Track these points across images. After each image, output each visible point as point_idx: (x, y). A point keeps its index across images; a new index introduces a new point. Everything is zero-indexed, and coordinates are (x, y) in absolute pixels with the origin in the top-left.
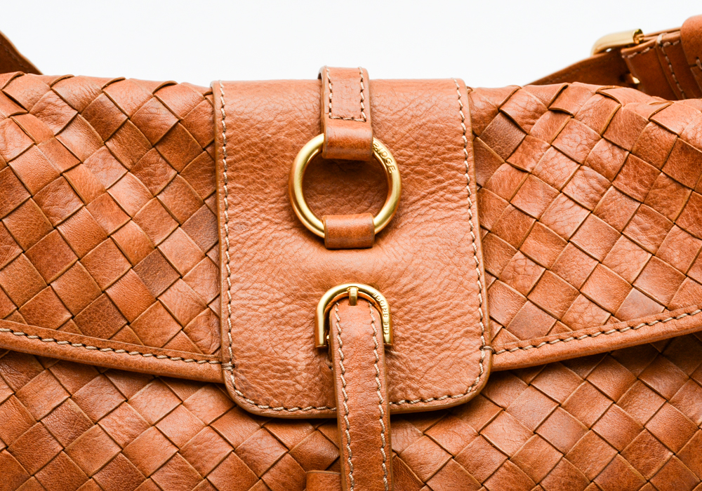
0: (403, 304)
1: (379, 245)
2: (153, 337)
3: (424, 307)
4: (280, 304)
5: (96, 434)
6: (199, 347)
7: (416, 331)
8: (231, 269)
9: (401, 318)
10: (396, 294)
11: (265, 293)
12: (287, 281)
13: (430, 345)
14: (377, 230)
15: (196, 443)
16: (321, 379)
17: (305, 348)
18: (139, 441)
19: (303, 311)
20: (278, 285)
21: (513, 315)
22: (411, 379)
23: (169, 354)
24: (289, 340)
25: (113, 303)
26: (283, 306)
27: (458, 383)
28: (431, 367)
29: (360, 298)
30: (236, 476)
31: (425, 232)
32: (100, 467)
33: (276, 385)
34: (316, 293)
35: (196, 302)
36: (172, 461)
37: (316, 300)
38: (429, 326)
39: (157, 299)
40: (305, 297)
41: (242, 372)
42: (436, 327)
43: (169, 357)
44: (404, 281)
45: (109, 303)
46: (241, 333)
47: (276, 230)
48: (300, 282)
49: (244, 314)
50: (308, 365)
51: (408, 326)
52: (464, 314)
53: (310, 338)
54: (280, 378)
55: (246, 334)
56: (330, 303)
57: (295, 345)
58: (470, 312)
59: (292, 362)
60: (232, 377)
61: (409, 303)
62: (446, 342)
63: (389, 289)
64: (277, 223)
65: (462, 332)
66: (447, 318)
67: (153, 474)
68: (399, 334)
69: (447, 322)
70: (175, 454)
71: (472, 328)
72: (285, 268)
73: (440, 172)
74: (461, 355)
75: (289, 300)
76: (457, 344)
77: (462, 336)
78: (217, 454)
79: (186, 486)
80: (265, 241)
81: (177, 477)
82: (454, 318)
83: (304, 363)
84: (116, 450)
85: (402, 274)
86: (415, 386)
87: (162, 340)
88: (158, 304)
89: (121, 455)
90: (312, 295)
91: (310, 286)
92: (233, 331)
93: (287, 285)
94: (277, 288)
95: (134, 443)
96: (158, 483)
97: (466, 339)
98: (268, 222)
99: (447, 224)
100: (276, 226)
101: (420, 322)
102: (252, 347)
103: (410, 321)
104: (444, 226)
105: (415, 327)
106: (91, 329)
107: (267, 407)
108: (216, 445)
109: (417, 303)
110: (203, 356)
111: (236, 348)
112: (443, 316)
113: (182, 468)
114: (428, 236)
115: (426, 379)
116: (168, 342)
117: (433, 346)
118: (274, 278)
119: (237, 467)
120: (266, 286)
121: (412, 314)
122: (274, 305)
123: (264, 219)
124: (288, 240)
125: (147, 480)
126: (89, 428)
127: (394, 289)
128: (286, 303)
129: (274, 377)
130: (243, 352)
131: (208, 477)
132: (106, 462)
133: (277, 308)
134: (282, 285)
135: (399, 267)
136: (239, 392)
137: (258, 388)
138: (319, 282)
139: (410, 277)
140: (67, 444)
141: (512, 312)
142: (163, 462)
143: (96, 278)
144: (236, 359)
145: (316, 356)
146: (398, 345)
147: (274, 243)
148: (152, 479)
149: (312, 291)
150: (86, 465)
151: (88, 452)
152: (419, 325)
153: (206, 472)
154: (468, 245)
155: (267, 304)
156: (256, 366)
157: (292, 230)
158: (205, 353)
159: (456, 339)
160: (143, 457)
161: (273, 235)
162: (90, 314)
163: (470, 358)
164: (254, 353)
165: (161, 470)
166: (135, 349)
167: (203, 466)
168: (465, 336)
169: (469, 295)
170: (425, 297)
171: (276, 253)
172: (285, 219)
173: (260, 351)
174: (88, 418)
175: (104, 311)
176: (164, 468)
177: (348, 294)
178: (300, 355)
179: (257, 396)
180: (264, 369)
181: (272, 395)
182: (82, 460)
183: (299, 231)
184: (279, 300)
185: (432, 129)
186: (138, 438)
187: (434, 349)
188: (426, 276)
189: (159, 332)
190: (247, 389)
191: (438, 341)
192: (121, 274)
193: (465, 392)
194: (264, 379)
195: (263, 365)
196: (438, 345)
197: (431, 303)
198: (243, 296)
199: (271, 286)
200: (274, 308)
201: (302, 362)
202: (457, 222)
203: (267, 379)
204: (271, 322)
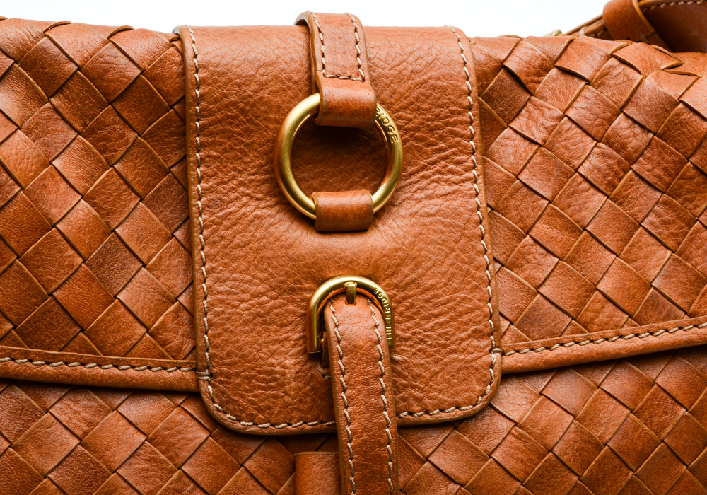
0: (404, 299)
1: (376, 227)
2: (113, 345)
3: (427, 301)
4: (265, 298)
5: (48, 424)
6: (167, 351)
7: (418, 330)
8: (206, 257)
9: (401, 314)
10: (396, 286)
11: (247, 286)
12: (270, 270)
13: (435, 346)
14: (375, 210)
15: (166, 429)
16: (313, 389)
17: (293, 351)
18: (100, 430)
19: (291, 307)
20: (261, 275)
21: (522, 310)
22: (414, 387)
23: (133, 363)
24: (275, 342)
25: (63, 308)
26: (268, 302)
27: (467, 391)
28: (437, 373)
29: (359, 294)
30: (215, 465)
31: (427, 210)
32: (56, 463)
33: (261, 398)
34: (306, 285)
35: (163, 296)
36: (140, 451)
37: (307, 295)
38: (432, 323)
39: (115, 297)
40: (293, 290)
41: (221, 382)
42: (441, 325)
43: (133, 367)
44: (405, 270)
45: (57, 308)
46: (219, 335)
47: (257, 207)
48: (287, 273)
49: (223, 312)
50: (297, 372)
51: (409, 324)
52: (471, 310)
53: (299, 339)
54: (265, 389)
55: (226, 336)
56: (324, 301)
57: (282, 349)
58: (479, 308)
59: (278, 369)
60: (210, 388)
61: (410, 297)
62: (453, 343)
63: (387, 281)
64: (258, 199)
65: (469, 332)
66: (452, 314)
67: (119, 468)
68: (400, 333)
69: (453, 319)
70: (144, 442)
71: (480, 327)
72: (269, 254)
73: (442, 139)
74: (469, 357)
75: (274, 294)
76: (464, 344)
77: (470, 336)
78: (192, 440)
79: (158, 480)
80: (245, 221)
81: (147, 470)
82: (461, 315)
83: (293, 371)
84: (74, 442)
85: (403, 262)
86: (417, 394)
87: (124, 348)
88: (116, 304)
89: (80, 448)
90: (301, 289)
91: (298, 277)
92: (210, 332)
93: (271, 275)
94: (260, 280)
95: (95, 433)
96: (126, 478)
97: (475, 341)
98: (248, 198)
99: (451, 202)
100: (256, 203)
101: (423, 320)
102: (233, 352)
103: (410, 318)
104: (448, 203)
105: (418, 325)
106: (37, 341)
107: (251, 423)
108: (190, 429)
109: (420, 297)
110: (174, 363)
111: (214, 354)
112: (448, 313)
113: (153, 458)
114: (430, 215)
115: (431, 386)
116: (132, 348)
117: (438, 348)
118: (256, 267)
119: (216, 454)
120: (248, 277)
121: (413, 310)
122: (256, 300)
123: (244, 194)
124: (272, 220)
125: (113, 475)
126: (40, 418)
127: (394, 281)
128: (272, 298)
129: (259, 388)
130: (222, 358)
131: (183, 468)
132: (63, 457)
133: (261, 304)
134: (266, 275)
135: (400, 253)
136: (217, 406)
137: (241, 401)
138: (309, 273)
139: (412, 266)
140: (15, 439)
141: (521, 306)
142: (130, 453)
143: (40, 279)
144: (214, 367)
145: (306, 361)
146: (399, 346)
147: (257, 222)
148: (118, 474)
149: (301, 284)
150: (40, 462)
151: (40, 447)
152: (422, 322)
153: (180, 461)
154: (474, 228)
155: (250, 300)
156: (238, 375)
157: (276, 207)
158: (175, 359)
159: (463, 340)
160: (106, 449)
161: (255, 213)
162: (35, 323)
163: (480, 363)
164: (235, 359)
165: (128, 462)
166: (92, 361)
167: (177, 455)
168: (473, 337)
169: (477, 287)
170: (429, 290)
171: (258, 235)
172: (268, 194)
173: (243, 357)
174: (38, 406)
175: (52, 318)
176: (131, 460)
177: (345, 289)
178: (288, 361)
179: (240, 410)
180: (247, 378)
181: (257, 409)
182: (34, 456)
183: (284, 209)
184: (262, 294)
185: (434, 88)
186: (98, 426)
187: (439, 351)
188: (429, 264)
189: (119, 337)
190: (227, 402)
191: (443, 341)
192: (71, 272)
193: (474, 403)
194: (247, 391)
195: (247, 373)
196: (444, 346)
197: (435, 297)
198: (221, 289)
199: (253, 276)
200: (257, 304)
201: (291, 368)
202: (461, 199)
203: (251, 390)
204: (255, 321)
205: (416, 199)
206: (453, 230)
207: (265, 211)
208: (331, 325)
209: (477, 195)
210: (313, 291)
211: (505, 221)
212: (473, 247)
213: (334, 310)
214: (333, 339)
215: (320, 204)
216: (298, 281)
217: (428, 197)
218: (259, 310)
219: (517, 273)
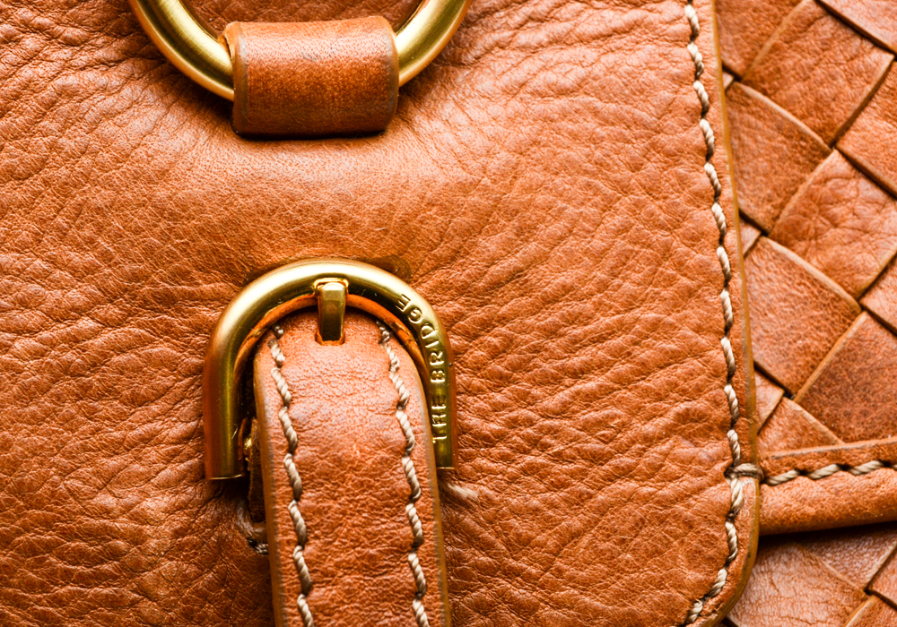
0: (486, 325)
1: (408, 122)
3: (552, 332)
4: (86, 323)
7: (525, 413)
9: (477, 368)
10: (463, 290)
11: (34, 287)
12: (103, 243)
13: (572, 460)
14: (404, 75)
16: (223, 581)
17: (169, 472)
19: (162, 348)
20: (76, 258)
21: (818, 356)
22: (511, 574)
24: (115, 448)
26: (96, 333)
27: (660, 586)
28: (577, 535)
29: (353, 311)
31: (552, 77)
33: (72, 606)
34: (206, 287)
37: (206, 313)
38: (563, 395)
40: (168, 301)
42: (590, 398)
44: (490, 244)
47: (67, 66)
48: (149, 251)
50: (177, 533)
51: (498, 397)
52: (674, 358)
53: (184, 439)
54: (83, 580)
56: (256, 331)
57: (136, 467)
58: (697, 352)
59: (122, 524)
61: (503, 320)
62: (622, 450)
63: (439, 276)
64: (70, 43)
65: (667, 420)
66: (622, 368)
68: (474, 421)
69: (623, 381)
71: (700, 404)
72: (100, 197)
74: (668, 491)
75: (113, 311)
76: (654, 454)
77: (670, 431)
80: (31, 104)
82: (644, 370)
83: (166, 529)
85: (483, 222)
86: (520, 593)
90: (191, 296)
91: (184, 263)
93: (106, 257)
94: (74, 271)
97: (686, 443)
98: (41, 38)
99: (619, 55)
100: (66, 53)
101: (540, 384)
103: (502, 380)
104: (611, 58)
105: (524, 399)
109: (531, 320)
112: (610, 365)
114: (563, 92)
115: (560, 572)
117: (580, 465)
118: (63, 234)
120: (38, 262)
121: (512, 357)
122: (62, 329)
123: (28, 27)
124: (110, 100)
127: (458, 275)
128: (107, 323)
129: (67, 576)
133: (74, 340)
134: (90, 257)
135: (474, 198)
138: (215, 252)
139: (509, 233)
141: (816, 345)
145: (206, 502)
146: (469, 457)
147: (65, 107)
149: (192, 282)
152: (536, 392)
154: (686, 127)
155: (43, 327)
157: (122, 66)
159: (650, 440)
161: (59, 82)
163: (698, 506)
168: (681, 433)
169: (691, 293)
170: (555, 300)
171: (67, 143)
172: (100, 27)
173: (20, 489)
177: (315, 299)
178: (153, 502)
180: (31, 550)
183: (145, 71)
184: (80, 311)
187: (583, 473)
188: (557, 228)
191: (594, 445)
193: (682, 618)
194: (31, 586)
195: (30, 536)
196: (596, 458)
197: (573, 320)
199: (52, 261)
200: (64, 340)
201: (161, 522)
202: (650, 47)
203: (42, 585)
204: (57, 388)
205: (523, 48)
206: (627, 132)
207: (90, 75)
208: (269, 401)
209: (694, 35)
210: (225, 302)
211: (772, 112)
212: (682, 180)
213: (281, 358)
214: (276, 441)
215: (243, 55)
216: (183, 275)
217: (556, 41)
218: (69, 356)
219: (803, 255)
